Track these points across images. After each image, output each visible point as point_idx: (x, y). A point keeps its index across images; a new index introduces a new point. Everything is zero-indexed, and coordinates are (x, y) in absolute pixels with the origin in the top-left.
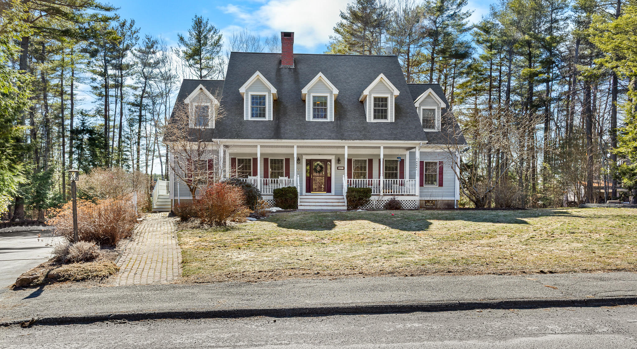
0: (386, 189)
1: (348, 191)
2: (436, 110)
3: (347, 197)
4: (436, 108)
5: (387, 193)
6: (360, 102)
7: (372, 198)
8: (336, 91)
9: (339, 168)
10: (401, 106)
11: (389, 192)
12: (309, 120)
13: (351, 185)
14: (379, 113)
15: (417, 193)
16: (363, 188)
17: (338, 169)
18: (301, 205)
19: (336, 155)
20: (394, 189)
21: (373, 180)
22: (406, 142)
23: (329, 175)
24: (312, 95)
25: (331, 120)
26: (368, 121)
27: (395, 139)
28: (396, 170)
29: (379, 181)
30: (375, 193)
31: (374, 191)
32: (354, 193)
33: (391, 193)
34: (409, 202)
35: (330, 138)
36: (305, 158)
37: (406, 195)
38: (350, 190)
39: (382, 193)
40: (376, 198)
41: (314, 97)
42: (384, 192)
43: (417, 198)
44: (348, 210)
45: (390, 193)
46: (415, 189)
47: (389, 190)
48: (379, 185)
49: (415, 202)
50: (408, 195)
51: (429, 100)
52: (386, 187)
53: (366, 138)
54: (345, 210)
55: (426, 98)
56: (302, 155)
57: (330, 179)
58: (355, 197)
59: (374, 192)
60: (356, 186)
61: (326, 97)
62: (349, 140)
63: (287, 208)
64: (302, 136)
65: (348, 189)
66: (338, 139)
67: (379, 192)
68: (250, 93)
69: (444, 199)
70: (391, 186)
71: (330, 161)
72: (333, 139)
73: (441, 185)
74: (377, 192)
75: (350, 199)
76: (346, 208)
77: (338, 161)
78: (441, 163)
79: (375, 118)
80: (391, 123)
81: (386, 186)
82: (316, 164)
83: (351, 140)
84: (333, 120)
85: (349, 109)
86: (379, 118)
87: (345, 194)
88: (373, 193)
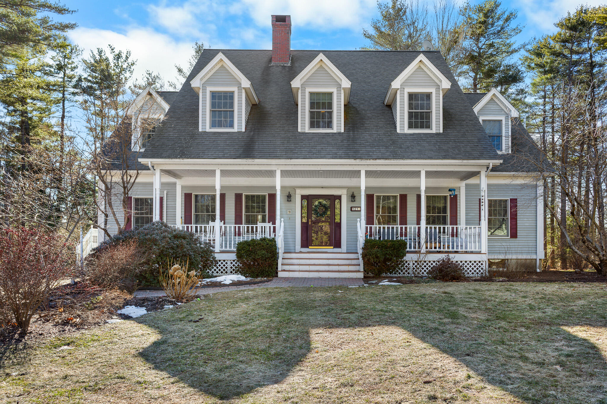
0: (431, 242)
1: (365, 245)
2: (504, 122)
3: (364, 256)
4: (503, 118)
5: (433, 249)
6: (386, 106)
7: (408, 257)
8: (346, 83)
9: (354, 209)
10: (452, 111)
11: (435, 248)
12: (303, 131)
13: (371, 236)
14: (416, 117)
15: (484, 249)
16: (392, 241)
17: (351, 210)
18: (284, 270)
19: (348, 188)
20: (444, 242)
21: (408, 226)
22: (465, 162)
23: (337, 220)
24: (308, 90)
25: (339, 131)
26: (398, 131)
27: (445, 158)
28: (445, 211)
29: (419, 228)
30: (412, 249)
31: (410, 245)
32: (376, 249)
33: (440, 248)
34: (470, 264)
35: (335, 156)
36: (299, 193)
37: (462, 253)
38: (369, 244)
39: (423, 250)
40: (415, 257)
41: (311, 94)
42: (427, 248)
43: (484, 258)
44: (366, 278)
45: (437, 249)
46: (480, 242)
47: (435, 243)
48: (419, 235)
49: (480, 264)
50: (466, 252)
51: (492, 107)
52: (431, 239)
53: (395, 156)
54: (359, 279)
55: (488, 103)
56: (294, 188)
57: (339, 225)
58: (377, 257)
59: (410, 247)
60: (380, 238)
61: (330, 94)
62: (367, 159)
63: (257, 276)
64: (290, 154)
65: (367, 241)
66: (349, 158)
67: (419, 247)
68: (209, 89)
69: (520, 257)
70: (440, 237)
71: (339, 197)
72: (341, 158)
73: (514, 235)
74: (415, 248)
75: (369, 260)
76: (361, 275)
77: (353, 197)
78: (514, 201)
79: (410, 126)
80: (438, 134)
81: (430, 237)
82: (317, 203)
83: (370, 159)
84: (343, 131)
85: (370, 115)
86: (416, 127)
87: (360, 251)
88: (408, 249)
